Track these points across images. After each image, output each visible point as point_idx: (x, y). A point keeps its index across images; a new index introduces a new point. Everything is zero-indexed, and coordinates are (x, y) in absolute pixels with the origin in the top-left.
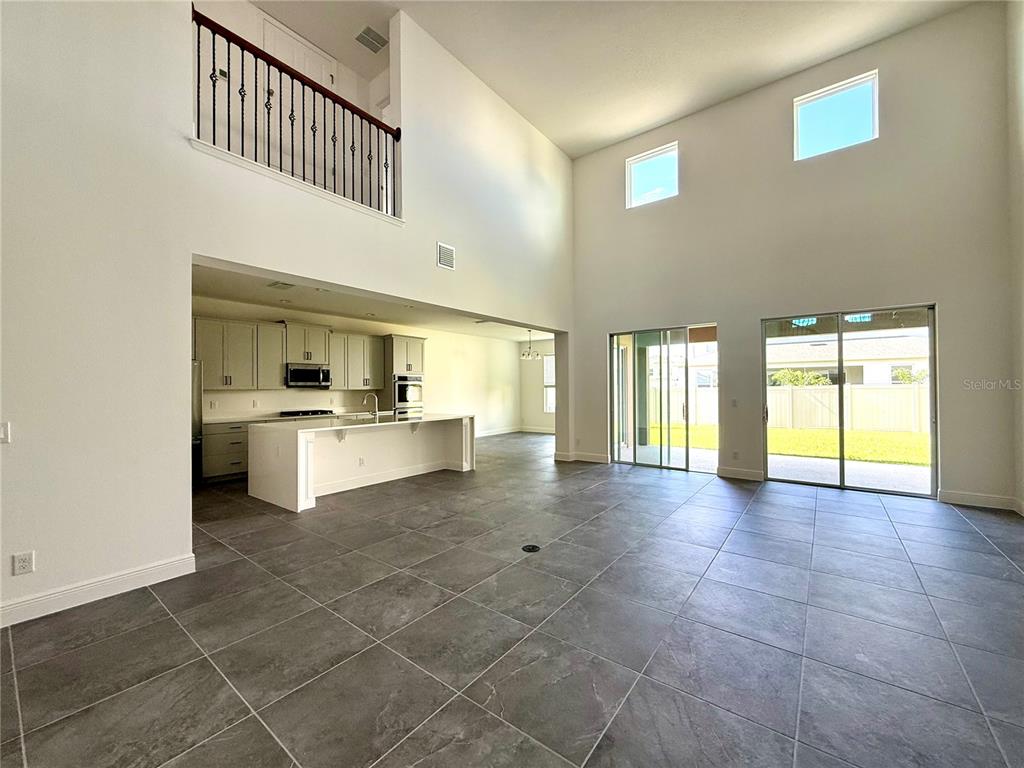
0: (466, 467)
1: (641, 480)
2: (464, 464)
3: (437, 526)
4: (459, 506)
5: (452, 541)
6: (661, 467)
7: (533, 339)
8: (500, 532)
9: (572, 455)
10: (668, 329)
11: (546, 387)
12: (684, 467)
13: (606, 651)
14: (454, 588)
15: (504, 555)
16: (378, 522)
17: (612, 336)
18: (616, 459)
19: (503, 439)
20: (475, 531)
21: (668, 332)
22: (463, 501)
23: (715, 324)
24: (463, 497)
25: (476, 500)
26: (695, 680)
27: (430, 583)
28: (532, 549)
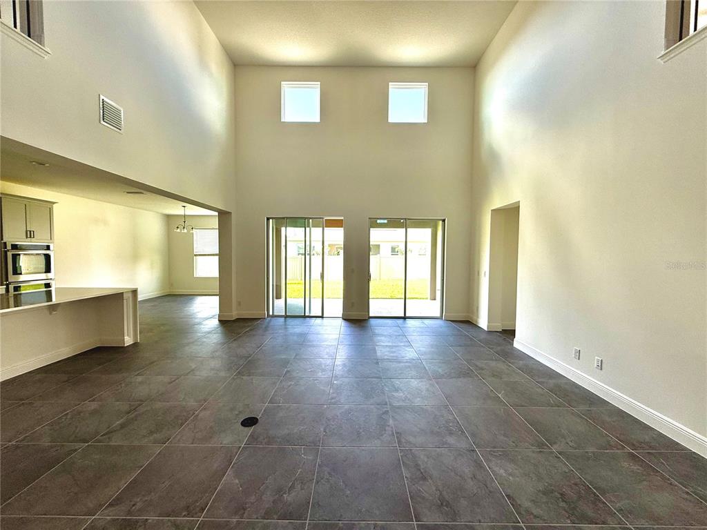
0: (128, 341)
1: (298, 330)
2: (126, 338)
3: (122, 426)
4: (142, 391)
5: (155, 442)
6: (305, 317)
7: (188, 213)
8: (208, 413)
9: (234, 314)
10: (311, 218)
11: (196, 255)
12: (320, 315)
13: (377, 512)
14: (189, 510)
15: (227, 440)
16: (17, 447)
17: (268, 219)
18: (271, 313)
19: (156, 303)
20: (177, 417)
21: (311, 220)
22: (143, 384)
23: (342, 218)
24: (140, 379)
25: (160, 378)
26: (447, 506)
27: (152, 518)
28: (250, 422)
